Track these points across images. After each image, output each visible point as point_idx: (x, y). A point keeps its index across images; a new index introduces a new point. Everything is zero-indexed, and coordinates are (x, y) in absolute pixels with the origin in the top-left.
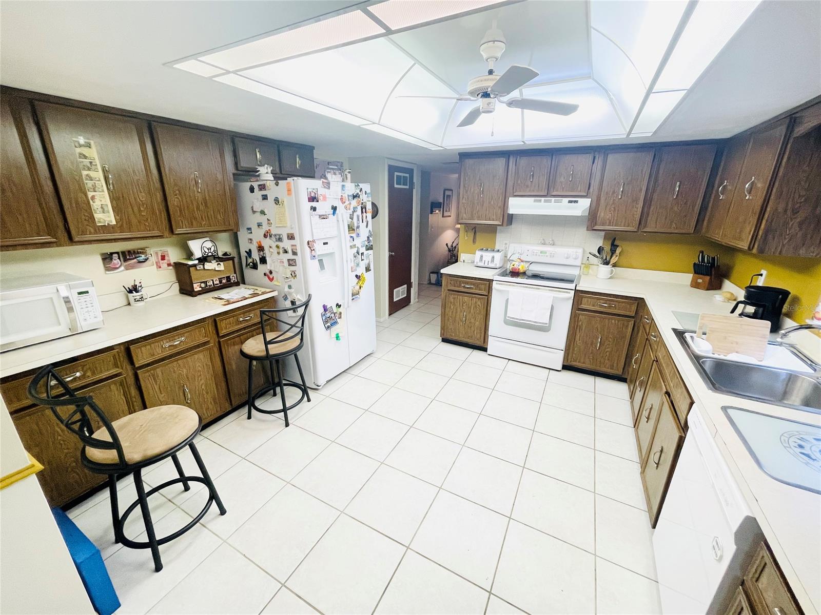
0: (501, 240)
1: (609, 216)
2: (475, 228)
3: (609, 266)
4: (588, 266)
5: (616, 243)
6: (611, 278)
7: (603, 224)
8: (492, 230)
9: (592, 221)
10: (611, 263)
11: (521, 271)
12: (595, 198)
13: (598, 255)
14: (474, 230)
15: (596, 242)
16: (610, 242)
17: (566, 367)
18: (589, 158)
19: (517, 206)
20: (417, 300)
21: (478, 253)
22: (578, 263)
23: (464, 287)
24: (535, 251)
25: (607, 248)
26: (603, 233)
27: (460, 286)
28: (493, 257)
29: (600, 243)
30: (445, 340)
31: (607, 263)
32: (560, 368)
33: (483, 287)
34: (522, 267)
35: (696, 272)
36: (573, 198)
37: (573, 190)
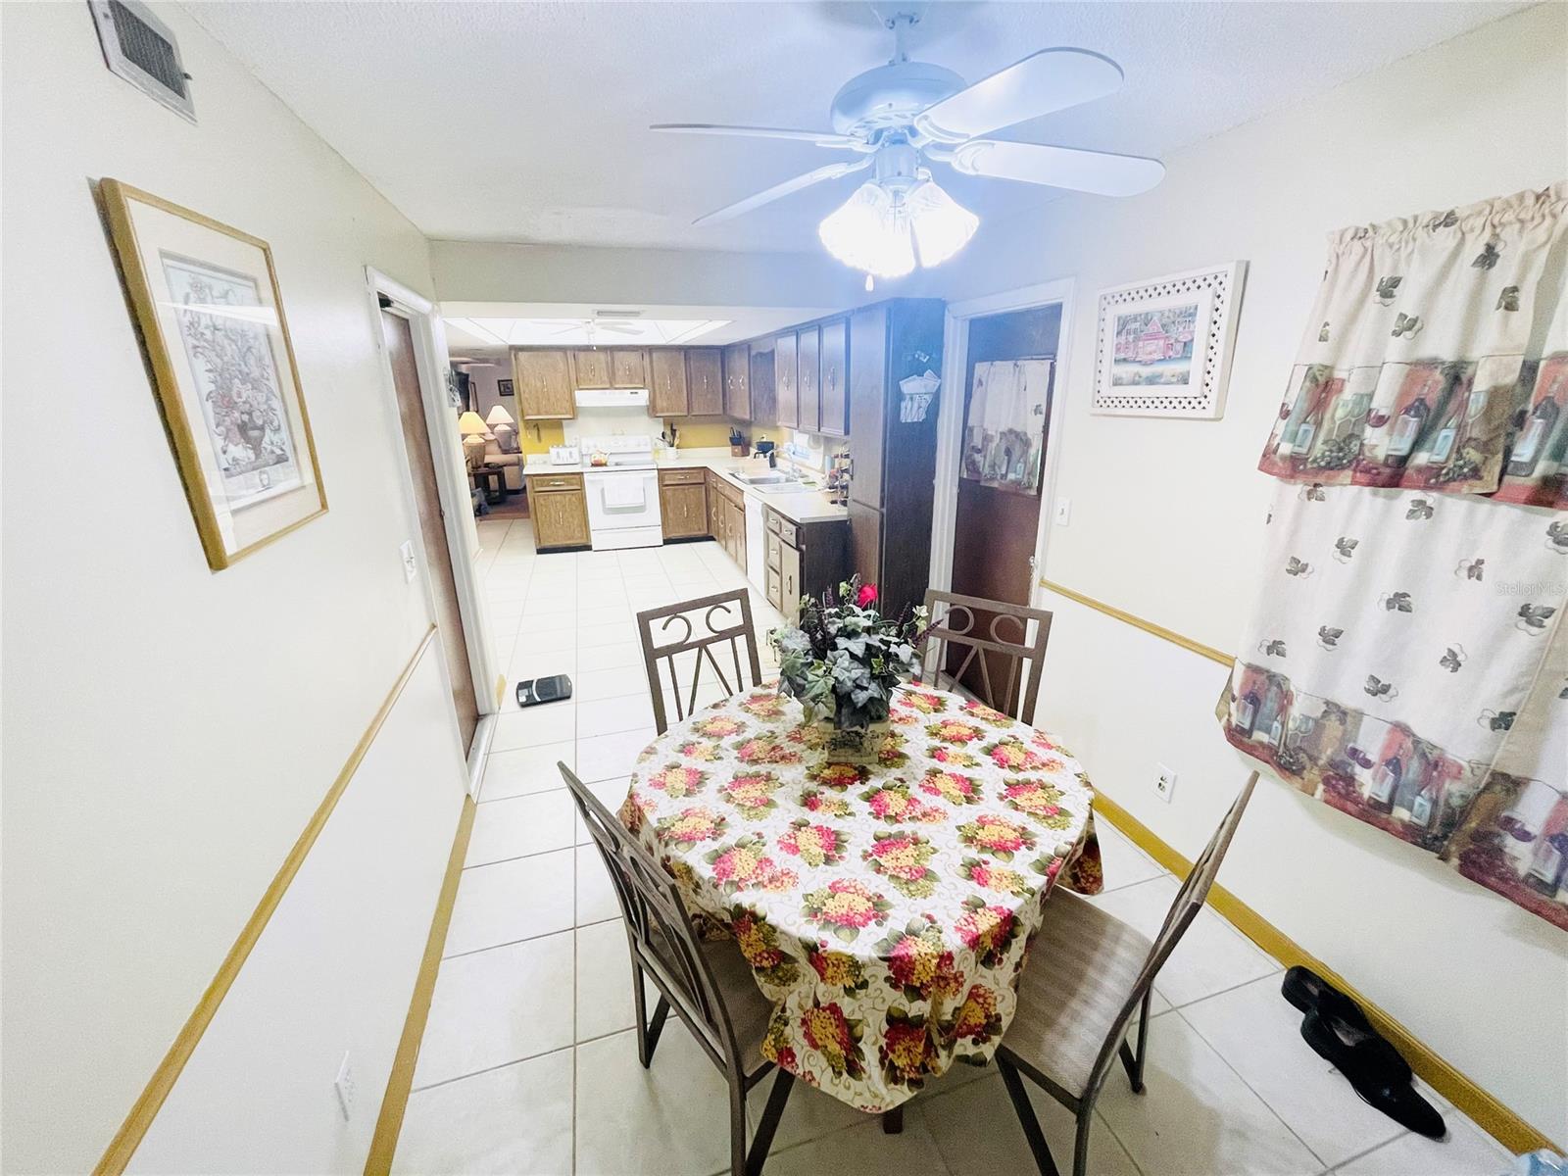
0: (569, 433)
1: (665, 404)
2: (537, 424)
3: (674, 448)
4: (657, 451)
5: (674, 427)
6: (678, 455)
7: (662, 412)
8: (557, 425)
9: (652, 410)
10: (675, 444)
11: (603, 462)
12: (651, 389)
13: (662, 439)
14: (537, 426)
15: (659, 428)
16: (669, 428)
17: (667, 542)
18: (639, 354)
19: (584, 398)
21: (553, 451)
22: (649, 450)
23: (554, 485)
24: (608, 443)
25: (669, 432)
26: (661, 419)
27: (548, 485)
28: (571, 453)
29: (661, 429)
30: (541, 551)
31: (672, 446)
32: (662, 543)
33: (574, 481)
34: (602, 459)
35: (733, 444)
36: (634, 390)
37: (631, 383)
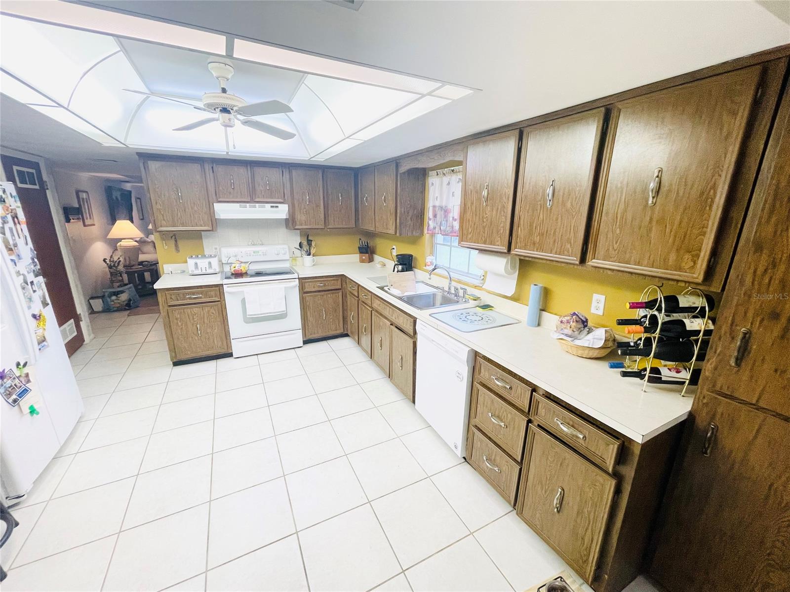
0: (209, 245)
1: (303, 218)
2: (175, 235)
3: (311, 256)
4: (294, 258)
5: (310, 238)
6: (314, 265)
7: (300, 225)
8: (197, 236)
9: (290, 223)
10: (312, 254)
11: (244, 271)
12: (291, 203)
13: (300, 248)
14: (175, 237)
15: (296, 239)
16: (306, 238)
17: (306, 342)
18: (278, 171)
19: (224, 211)
20: (92, 336)
21: (191, 262)
22: (287, 257)
23: (190, 298)
24: (249, 252)
25: (305, 243)
26: (299, 231)
27: (184, 299)
28: (210, 263)
29: (298, 239)
30: (176, 364)
31: (309, 255)
32: (301, 344)
33: (213, 293)
34: (243, 268)
35: (361, 252)
36: (275, 204)
37: (272, 198)
